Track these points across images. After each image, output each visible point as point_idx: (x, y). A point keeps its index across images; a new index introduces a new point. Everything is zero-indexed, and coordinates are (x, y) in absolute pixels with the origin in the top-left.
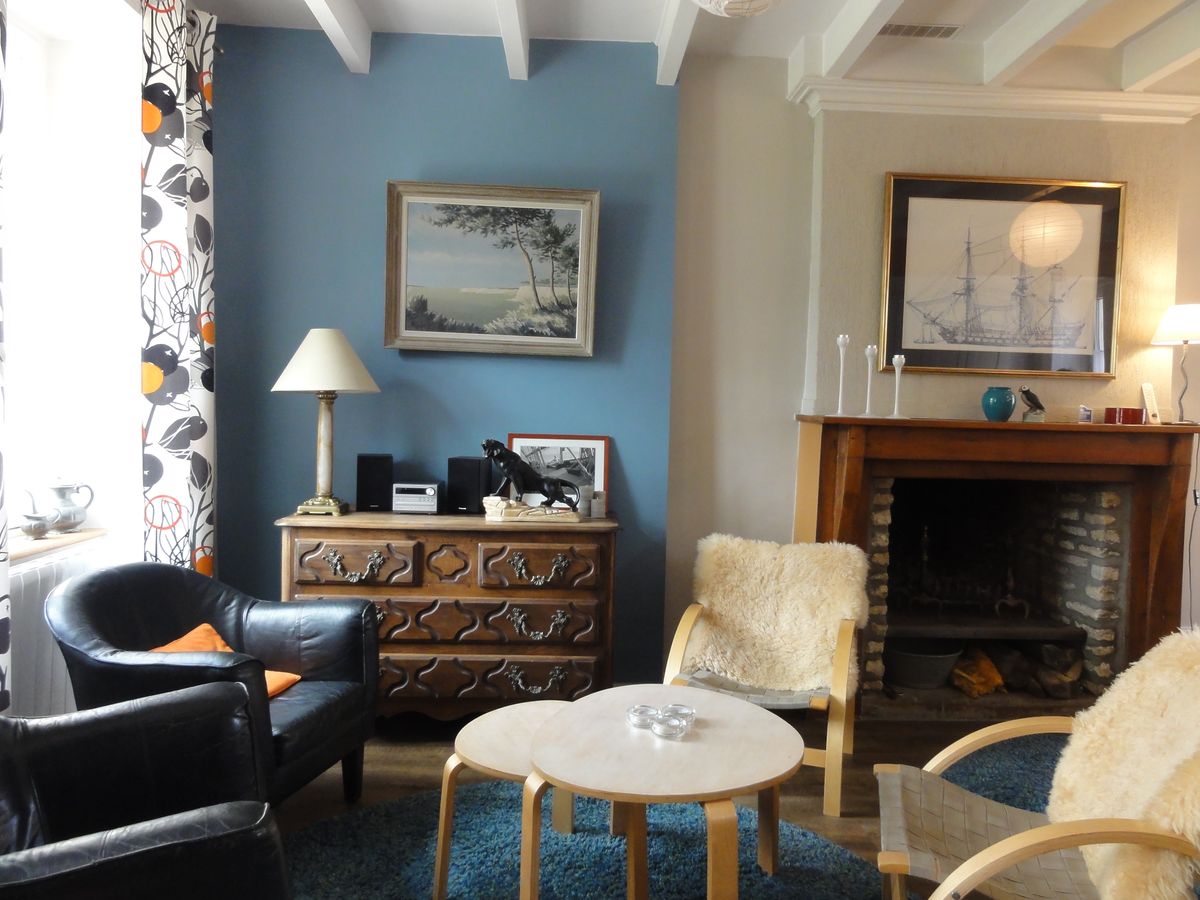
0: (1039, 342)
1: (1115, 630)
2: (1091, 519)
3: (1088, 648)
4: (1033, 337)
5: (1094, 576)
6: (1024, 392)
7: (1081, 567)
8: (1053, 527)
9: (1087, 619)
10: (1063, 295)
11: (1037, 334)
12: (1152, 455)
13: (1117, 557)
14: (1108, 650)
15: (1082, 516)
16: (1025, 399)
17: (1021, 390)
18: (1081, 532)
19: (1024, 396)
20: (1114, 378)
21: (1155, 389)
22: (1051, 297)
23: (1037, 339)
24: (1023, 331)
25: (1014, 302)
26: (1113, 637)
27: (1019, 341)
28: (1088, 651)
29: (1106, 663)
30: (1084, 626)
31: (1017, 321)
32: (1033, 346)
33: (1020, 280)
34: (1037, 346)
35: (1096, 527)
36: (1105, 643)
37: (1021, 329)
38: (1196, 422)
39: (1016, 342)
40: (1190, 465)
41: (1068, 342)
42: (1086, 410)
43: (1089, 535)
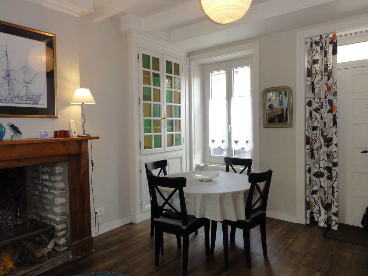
0: (20, 102)
1: (66, 223)
2: (53, 178)
3: (56, 233)
4: (17, 99)
5: (56, 202)
6: (11, 126)
7: (51, 199)
8: (41, 182)
9: (55, 221)
10: (31, 81)
11: (18, 98)
12: (73, 149)
13: (65, 192)
14: (63, 232)
15: (49, 177)
16: (11, 129)
17: (8, 125)
18: (50, 184)
19: (10, 127)
20: (57, 118)
21: (75, 122)
22: (24, 81)
23: (19, 100)
24: (11, 96)
25: (4, 82)
26: (65, 226)
27: (9, 101)
28: (56, 234)
29: (63, 238)
30: (54, 224)
31: (7, 91)
32: (17, 103)
33: (7, 71)
34: (19, 103)
35: (55, 182)
36: (62, 230)
37: (9, 95)
38: (90, 135)
39: (7, 101)
40: (88, 152)
41: (34, 102)
42: (45, 132)
43: (53, 185)
